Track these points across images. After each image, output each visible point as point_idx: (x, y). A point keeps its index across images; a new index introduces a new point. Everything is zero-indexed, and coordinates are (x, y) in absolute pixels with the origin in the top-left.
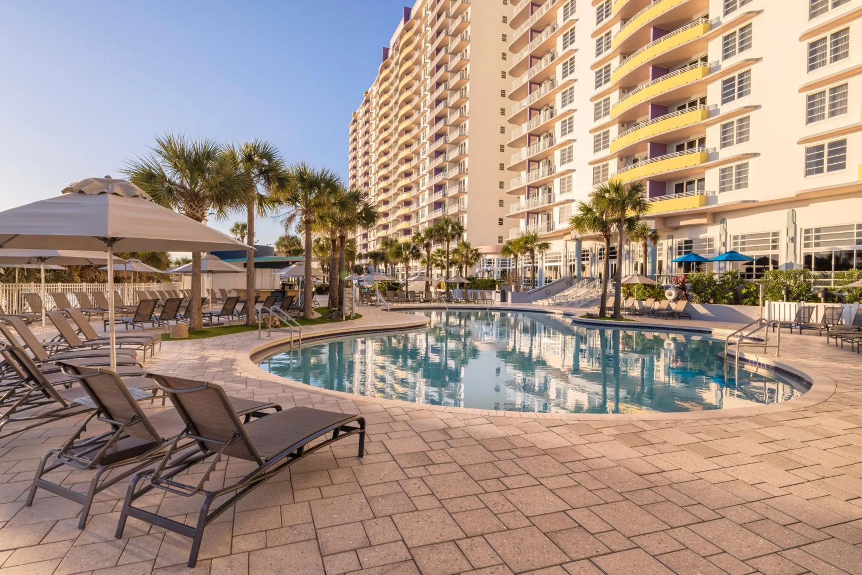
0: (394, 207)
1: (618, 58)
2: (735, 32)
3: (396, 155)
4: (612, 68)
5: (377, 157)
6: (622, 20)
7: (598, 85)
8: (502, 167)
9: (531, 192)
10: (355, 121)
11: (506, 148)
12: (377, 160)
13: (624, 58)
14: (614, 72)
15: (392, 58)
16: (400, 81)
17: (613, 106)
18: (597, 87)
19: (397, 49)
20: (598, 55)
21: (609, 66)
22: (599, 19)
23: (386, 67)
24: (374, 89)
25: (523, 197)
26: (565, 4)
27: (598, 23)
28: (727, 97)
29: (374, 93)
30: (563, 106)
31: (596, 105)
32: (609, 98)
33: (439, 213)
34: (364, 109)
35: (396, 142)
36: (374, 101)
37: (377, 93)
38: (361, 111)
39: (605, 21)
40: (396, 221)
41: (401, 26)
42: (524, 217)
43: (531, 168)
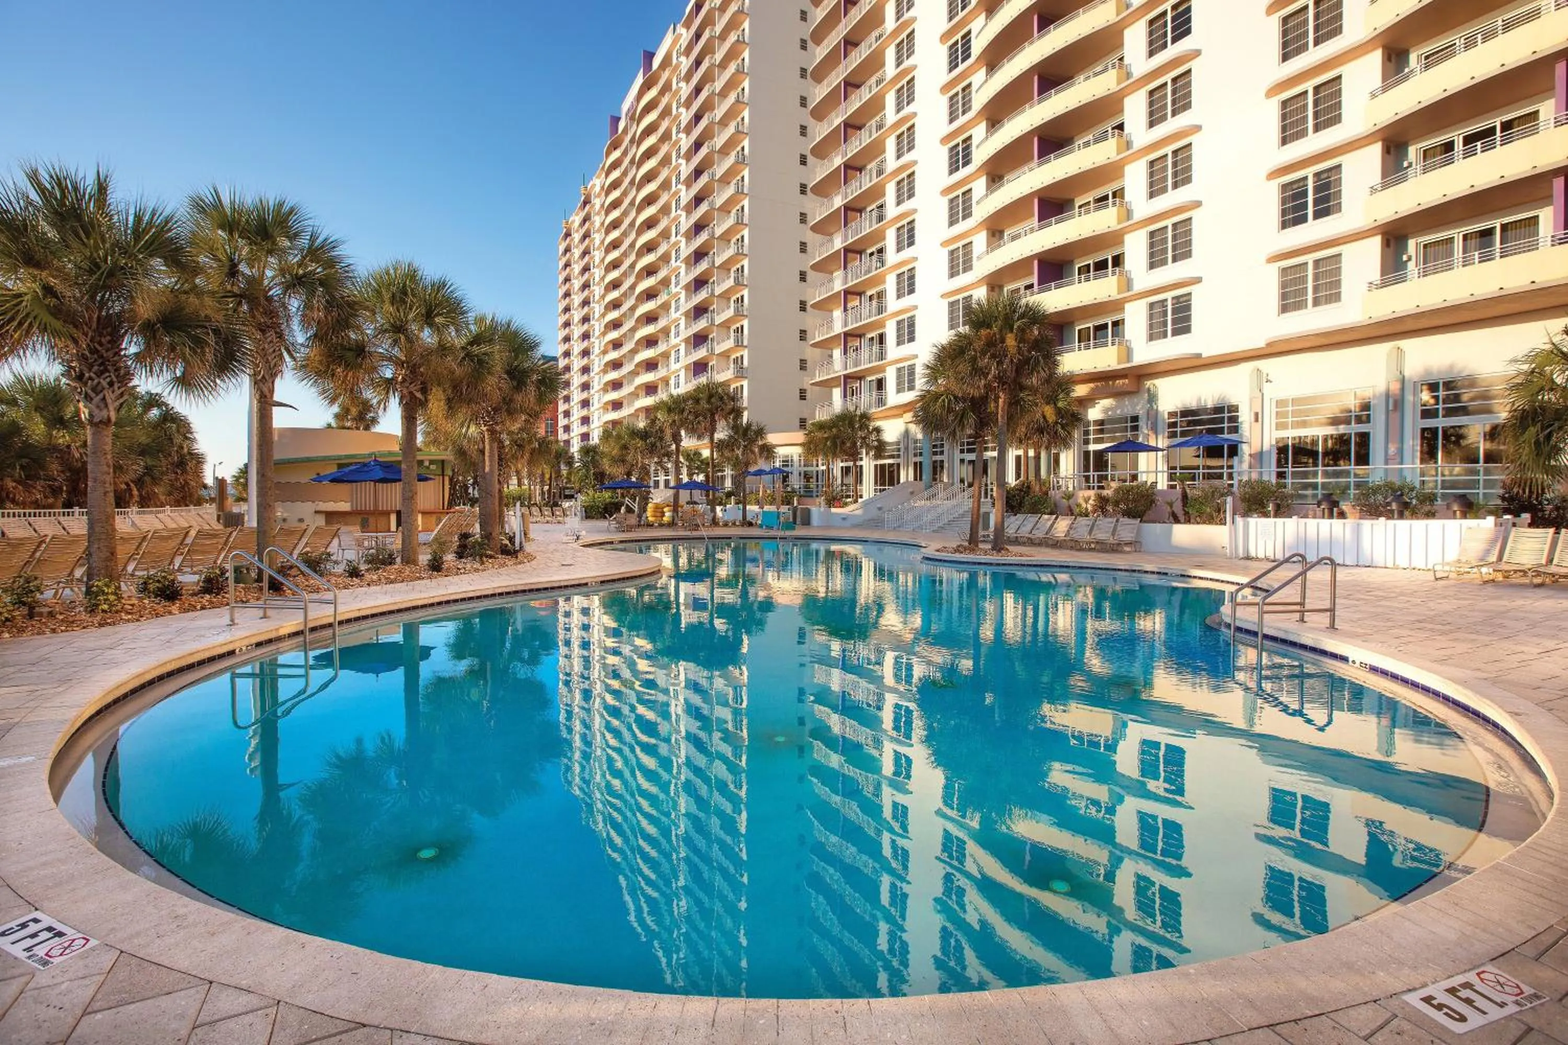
0: (630, 373)
1: (983, 126)
2: (1166, 84)
3: (633, 287)
4: (975, 142)
5: (603, 292)
6: (987, 65)
7: (953, 168)
8: (803, 306)
9: (849, 344)
10: (568, 235)
11: (811, 275)
12: (603, 297)
13: (993, 126)
14: (978, 147)
15: (625, 131)
16: (638, 168)
17: (978, 203)
18: (951, 173)
19: (632, 118)
20: (951, 121)
21: (970, 138)
22: (953, 65)
23: (615, 146)
24: (597, 183)
25: (837, 353)
26: (897, 41)
27: (951, 70)
28: (1156, 188)
29: (597, 189)
30: (898, 204)
31: (951, 201)
32: (970, 190)
33: (703, 380)
34: (582, 214)
35: (632, 266)
36: (597, 202)
37: (602, 188)
38: (577, 219)
39: (961, 67)
40: (634, 395)
41: (639, 80)
42: (838, 386)
43: (850, 305)
